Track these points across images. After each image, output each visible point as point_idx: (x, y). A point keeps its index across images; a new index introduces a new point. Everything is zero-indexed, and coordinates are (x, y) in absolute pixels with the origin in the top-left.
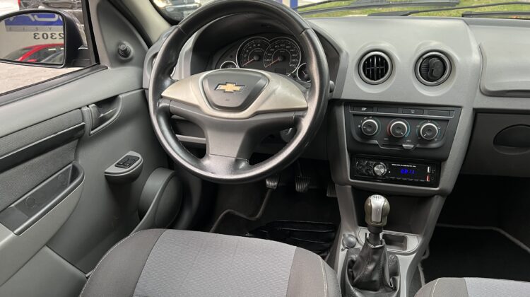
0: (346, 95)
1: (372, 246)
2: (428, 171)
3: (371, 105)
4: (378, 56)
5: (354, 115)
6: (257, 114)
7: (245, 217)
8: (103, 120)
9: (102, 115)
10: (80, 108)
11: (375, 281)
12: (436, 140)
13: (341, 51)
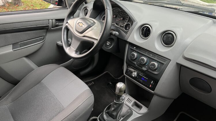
0: (130, 40)
1: (115, 101)
2: (152, 83)
3: (138, 47)
4: (148, 27)
5: (131, 49)
6: (84, 36)
7: (113, 76)
8: (57, 26)
9: (57, 24)
10: (49, 20)
11: (113, 115)
12: (157, 71)
13: (135, 21)
